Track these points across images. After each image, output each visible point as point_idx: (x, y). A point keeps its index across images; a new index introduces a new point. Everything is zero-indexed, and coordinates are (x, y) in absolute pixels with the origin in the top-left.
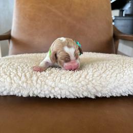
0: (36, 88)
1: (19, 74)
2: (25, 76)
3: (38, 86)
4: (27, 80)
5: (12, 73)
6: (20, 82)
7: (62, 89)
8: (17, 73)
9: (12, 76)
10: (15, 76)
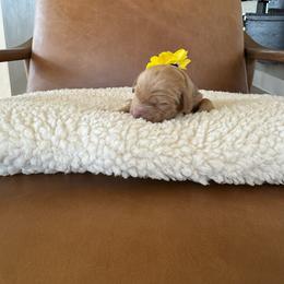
0: (87, 152)
1: (52, 121)
2: (64, 126)
3: (91, 149)
4: (67, 135)
5: (35, 119)
6: (53, 138)
7: (140, 159)
8: (47, 118)
9: (35, 126)
10: (42, 125)
